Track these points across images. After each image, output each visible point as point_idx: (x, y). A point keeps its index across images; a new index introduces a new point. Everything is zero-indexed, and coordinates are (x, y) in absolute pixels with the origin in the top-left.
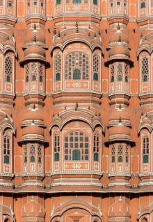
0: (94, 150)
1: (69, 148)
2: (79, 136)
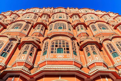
0: (73, 49)
1: (55, 47)
2: (62, 42)
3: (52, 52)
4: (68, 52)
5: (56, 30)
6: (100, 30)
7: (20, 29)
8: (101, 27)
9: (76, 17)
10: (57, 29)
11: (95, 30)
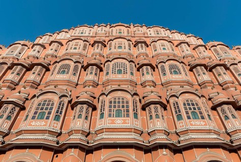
0: (134, 111)
1: (112, 108)
2: (121, 100)
3: (110, 116)
4: (128, 116)
5: (114, 76)
6: (170, 75)
7: (67, 75)
8: (173, 70)
9: (142, 47)
10: (115, 73)
11: (165, 74)
